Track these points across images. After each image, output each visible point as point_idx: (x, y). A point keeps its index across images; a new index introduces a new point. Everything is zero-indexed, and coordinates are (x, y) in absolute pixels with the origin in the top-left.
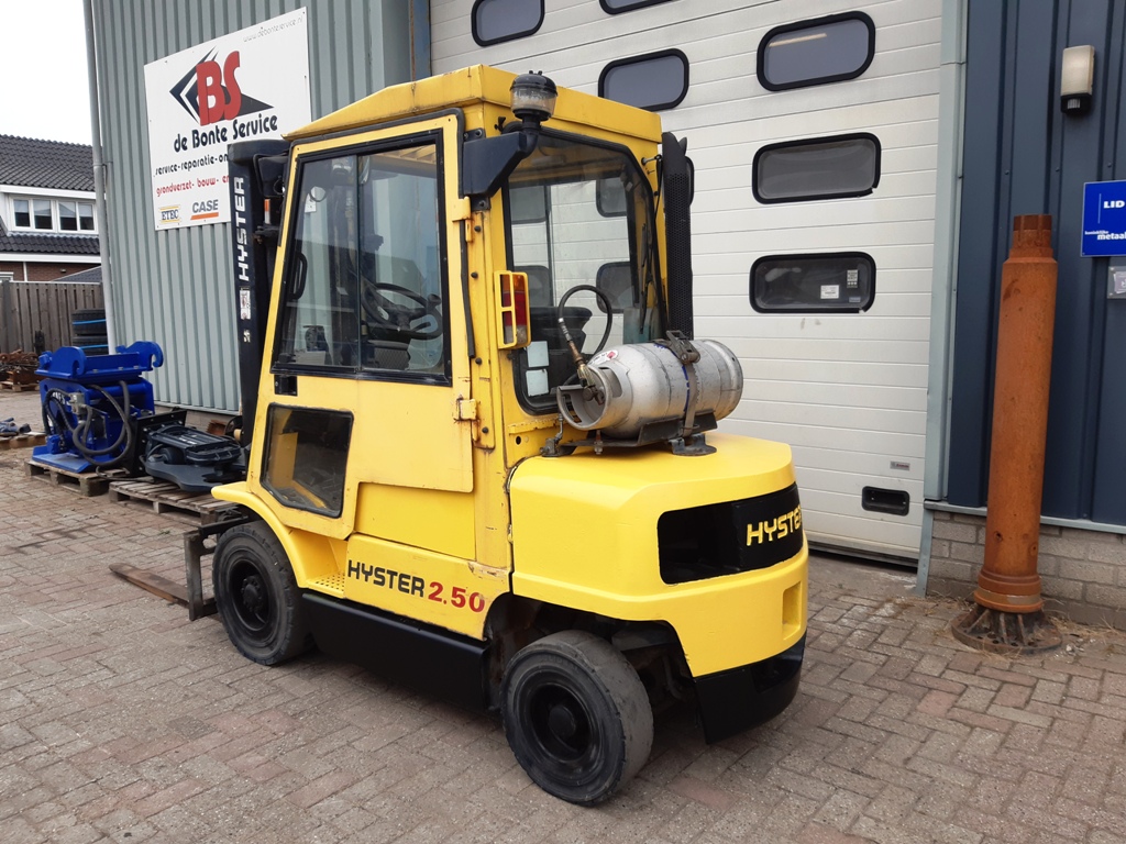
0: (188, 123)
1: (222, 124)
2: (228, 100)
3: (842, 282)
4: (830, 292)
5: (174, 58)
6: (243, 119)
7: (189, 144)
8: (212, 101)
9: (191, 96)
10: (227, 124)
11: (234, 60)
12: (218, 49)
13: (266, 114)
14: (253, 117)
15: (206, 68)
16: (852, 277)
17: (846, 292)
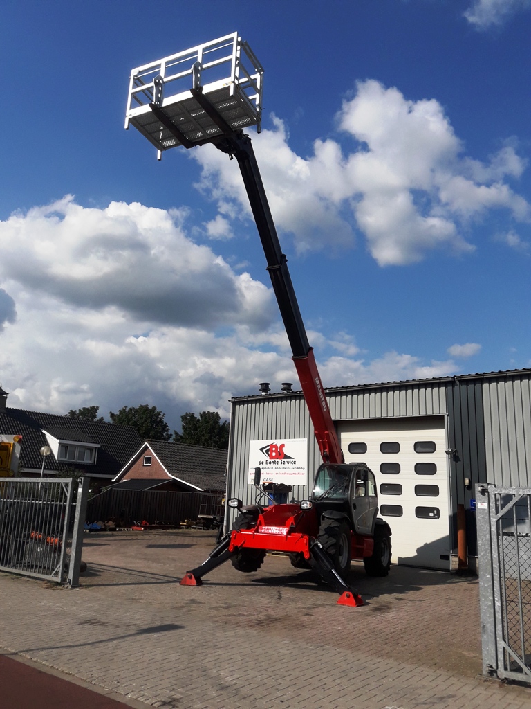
0: (265, 458)
1: (277, 460)
2: (280, 454)
3: (433, 513)
4: (431, 514)
5: (261, 441)
6: (283, 460)
7: (265, 463)
8: (274, 454)
9: (267, 451)
10: (279, 460)
11: (283, 446)
12: (278, 442)
13: (292, 460)
14: (288, 460)
15: (272, 446)
16: (435, 512)
17: (434, 515)
